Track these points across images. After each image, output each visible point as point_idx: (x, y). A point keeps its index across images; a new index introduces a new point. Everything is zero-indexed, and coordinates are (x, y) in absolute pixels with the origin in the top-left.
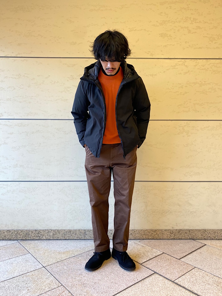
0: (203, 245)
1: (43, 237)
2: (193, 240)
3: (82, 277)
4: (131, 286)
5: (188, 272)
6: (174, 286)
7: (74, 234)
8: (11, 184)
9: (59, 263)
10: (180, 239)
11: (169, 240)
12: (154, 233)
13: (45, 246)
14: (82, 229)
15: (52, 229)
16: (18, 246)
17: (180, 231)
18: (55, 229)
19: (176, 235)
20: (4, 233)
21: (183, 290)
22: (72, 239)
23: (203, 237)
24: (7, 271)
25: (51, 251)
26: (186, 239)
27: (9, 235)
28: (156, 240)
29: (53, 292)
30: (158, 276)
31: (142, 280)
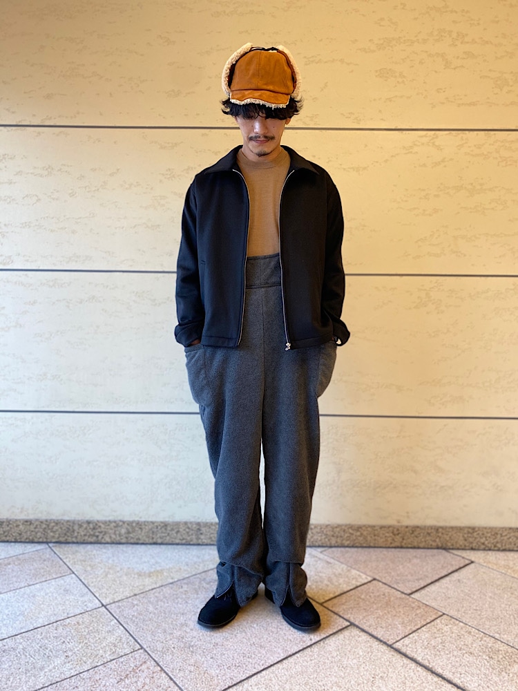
0: (467, 562)
1: (105, 537)
2: (444, 551)
3: (188, 630)
4: (294, 654)
5: (427, 624)
6: (390, 656)
7: (174, 532)
8: (32, 418)
9: (138, 597)
10: (414, 548)
11: (390, 550)
12: (355, 534)
13: (109, 558)
14: (192, 520)
15: (125, 519)
16: (48, 556)
17: (415, 529)
18: (131, 519)
19: (406, 538)
20: (17, 526)
21: (411, 665)
22: (170, 542)
23: (467, 545)
24: (22, 614)
25: (121, 569)
26: (428, 548)
27: (29, 532)
28: (360, 549)
29: (122, 663)
30: (358, 632)
31: (320, 640)
